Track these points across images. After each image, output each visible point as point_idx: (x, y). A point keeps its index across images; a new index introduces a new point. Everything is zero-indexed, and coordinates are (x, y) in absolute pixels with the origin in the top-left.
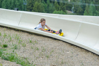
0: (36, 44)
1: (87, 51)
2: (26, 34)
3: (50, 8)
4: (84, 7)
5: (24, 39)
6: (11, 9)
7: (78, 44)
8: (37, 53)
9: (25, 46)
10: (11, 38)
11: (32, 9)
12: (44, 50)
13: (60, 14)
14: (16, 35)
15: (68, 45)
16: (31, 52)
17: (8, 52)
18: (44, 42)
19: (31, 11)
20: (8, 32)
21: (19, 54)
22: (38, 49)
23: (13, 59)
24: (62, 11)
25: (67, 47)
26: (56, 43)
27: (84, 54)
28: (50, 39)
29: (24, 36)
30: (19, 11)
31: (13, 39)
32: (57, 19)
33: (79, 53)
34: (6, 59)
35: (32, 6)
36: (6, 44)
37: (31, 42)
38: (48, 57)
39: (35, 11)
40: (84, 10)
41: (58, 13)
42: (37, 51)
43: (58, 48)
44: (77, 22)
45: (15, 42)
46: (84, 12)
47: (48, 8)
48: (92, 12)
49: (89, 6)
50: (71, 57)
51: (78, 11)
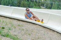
0: (22, 27)
1: (54, 31)
2: (16, 21)
3: (31, 5)
4: (52, 4)
5: (15, 23)
6: (7, 6)
7: (48, 26)
8: (23, 32)
9: (15, 28)
10: (7, 23)
11: (20, 6)
12: (27, 30)
13: (37, 8)
14: (10, 21)
15: (42, 27)
16: (19, 31)
17: (5, 31)
18: (27, 25)
19: (19, 7)
20: (5, 19)
21: (12, 33)
22: (23, 30)
23: (8, 36)
24: (38, 7)
25: (41, 28)
26: (34, 26)
27: (52, 33)
28: (31, 24)
29: (15, 22)
30: (12, 7)
31: (8, 24)
32: (35, 11)
33: (49, 32)
34: (4, 36)
35: (20, 4)
36: (4, 27)
37: (19, 25)
38: (29, 35)
39: (21, 7)
40: (52, 6)
41: (36, 8)
42: (23, 31)
43: (36, 29)
44: (47, 13)
45: (9, 26)
46: (51, 7)
47: (30, 5)
48: (57, 7)
49: (55, 4)
50: (44, 34)
51: (48, 7)
